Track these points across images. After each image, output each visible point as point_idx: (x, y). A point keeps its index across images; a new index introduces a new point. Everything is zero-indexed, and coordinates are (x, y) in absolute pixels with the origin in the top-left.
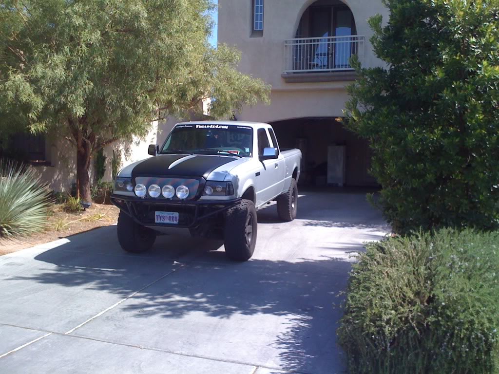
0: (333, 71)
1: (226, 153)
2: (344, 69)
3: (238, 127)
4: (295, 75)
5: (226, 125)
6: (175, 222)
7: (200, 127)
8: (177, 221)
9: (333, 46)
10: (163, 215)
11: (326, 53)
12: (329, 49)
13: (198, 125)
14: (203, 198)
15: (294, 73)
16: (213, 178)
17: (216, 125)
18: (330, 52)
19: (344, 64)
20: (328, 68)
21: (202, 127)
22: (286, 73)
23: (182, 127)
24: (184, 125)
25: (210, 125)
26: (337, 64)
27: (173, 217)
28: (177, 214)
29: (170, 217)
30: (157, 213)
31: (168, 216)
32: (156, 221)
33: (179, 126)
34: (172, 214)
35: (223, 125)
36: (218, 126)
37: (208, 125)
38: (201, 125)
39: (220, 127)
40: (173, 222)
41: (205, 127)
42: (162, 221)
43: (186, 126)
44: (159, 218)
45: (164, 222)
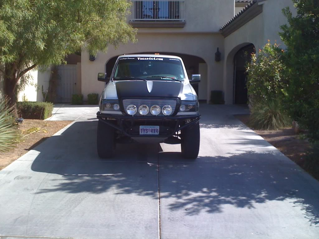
0: (157, 21)
1: (171, 79)
2: (165, 19)
3: (170, 59)
4: (136, 22)
5: (162, 58)
6: (156, 133)
7: (141, 59)
8: (158, 133)
9: (157, 3)
10: (146, 128)
11: (153, 8)
12: (154, 6)
13: (139, 57)
14: (179, 114)
15: (136, 21)
16: (186, 99)
17: (153, 58)
18: (155, 7)
19: (165, 17)
20: (154, 18)
21: (143, 59)
22: (132, 21)
23: (125, 59)
24: (127, 58)
25: (149, 57)
26: (160, 16)
27: (154, 130)
28: (158, 127)
29: (152, 129)
30: (141, 127)
31: (151, 129)
32: (140, 133)
33: (123, 58)
34: (154, 127)
35: (159, 58)
36: (155, 58)
37: (147, 57)
38: (141, 57)
39: (157, 59)
40: (154, 134)
41: (145, 59)
42: (145, 133)
43: (128, 58)
44: (143, 131)
45: (147, 134)
